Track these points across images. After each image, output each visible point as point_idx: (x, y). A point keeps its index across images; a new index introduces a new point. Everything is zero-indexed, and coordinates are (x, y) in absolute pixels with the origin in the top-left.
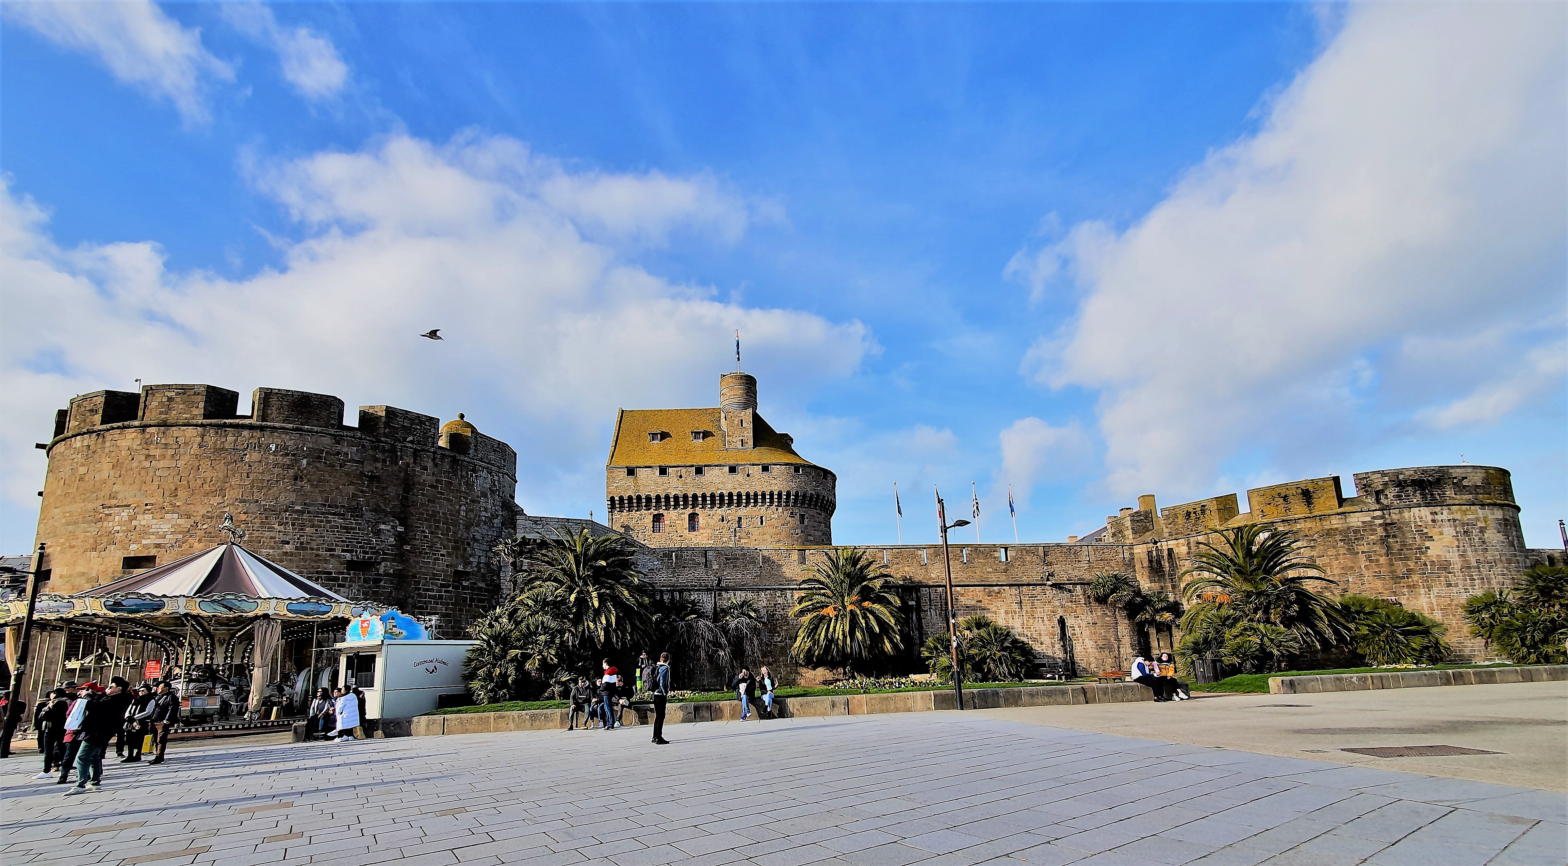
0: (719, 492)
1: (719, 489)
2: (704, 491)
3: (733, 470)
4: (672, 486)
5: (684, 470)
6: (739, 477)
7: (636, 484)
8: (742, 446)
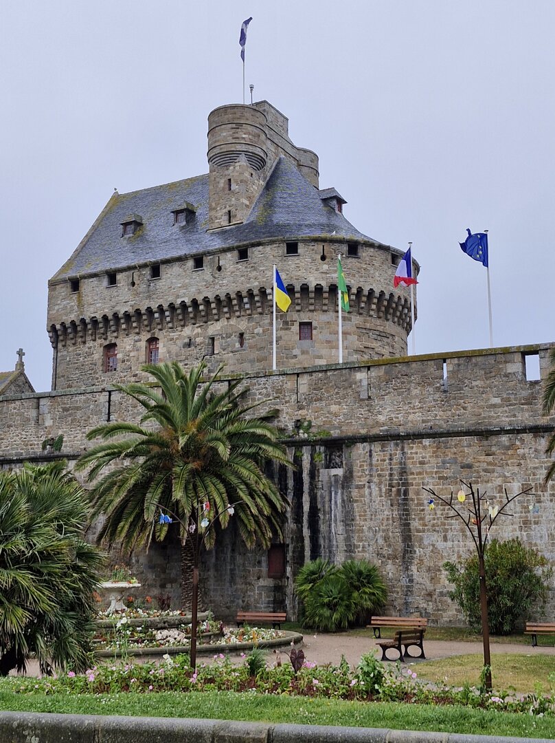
0: (179, 301)
1: (178, 297)
2: (160, 302)
3: (199, 262)
4: (123, 299)
5: (136, 273)
6: (207, 271)
7: (80, 304)
8: (230, 222)
